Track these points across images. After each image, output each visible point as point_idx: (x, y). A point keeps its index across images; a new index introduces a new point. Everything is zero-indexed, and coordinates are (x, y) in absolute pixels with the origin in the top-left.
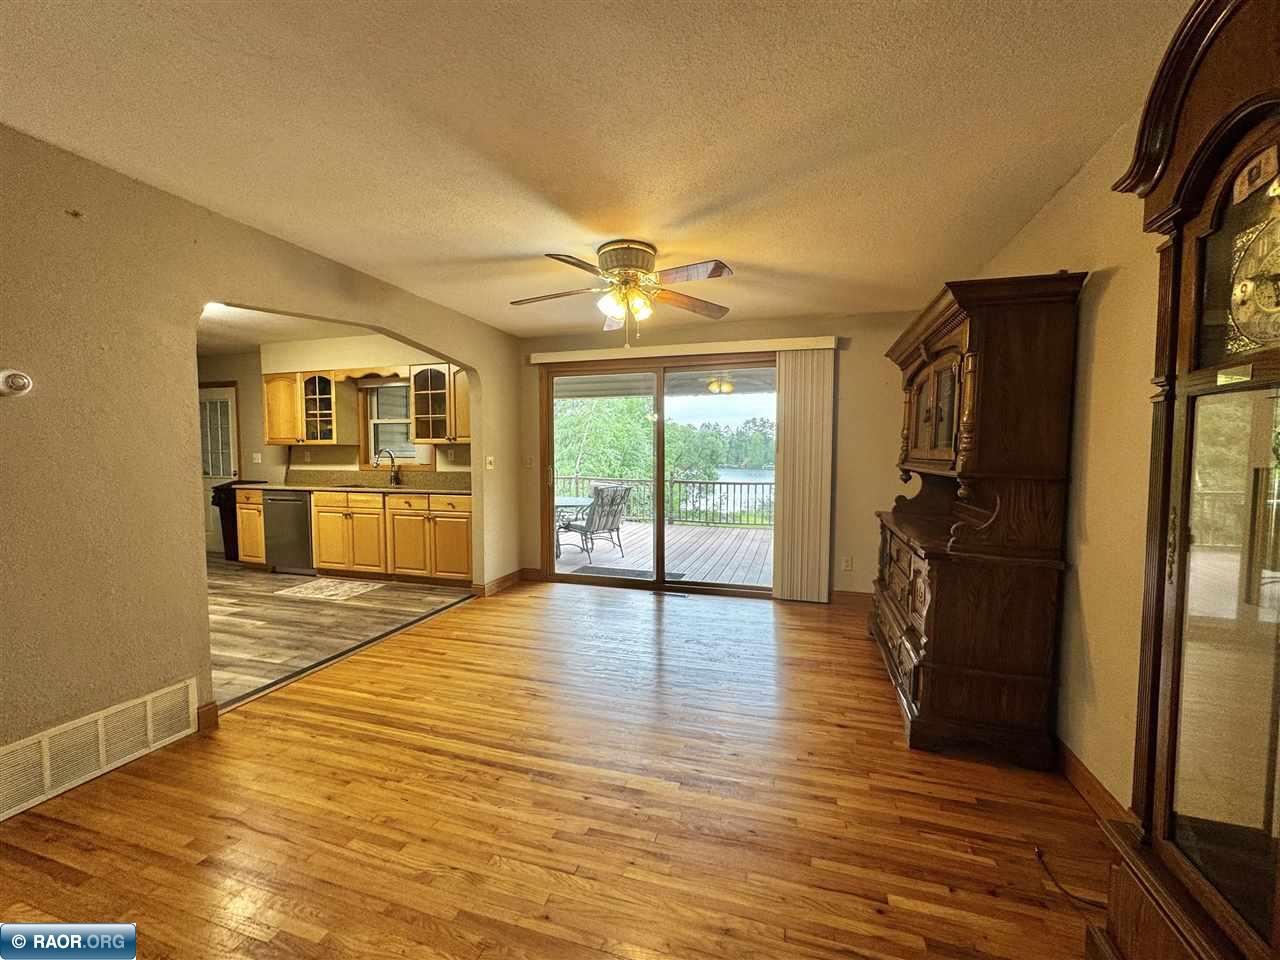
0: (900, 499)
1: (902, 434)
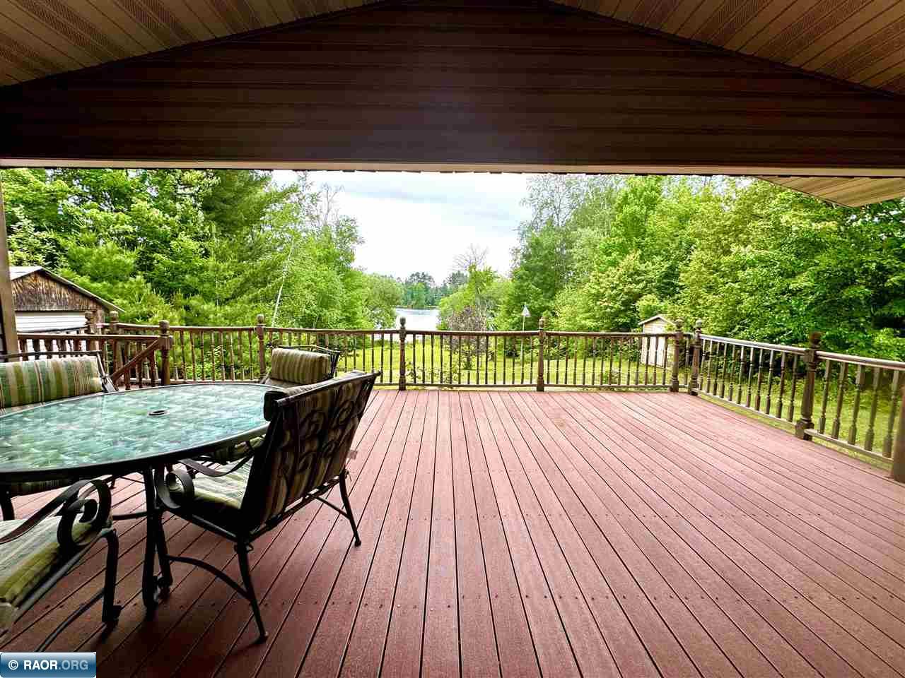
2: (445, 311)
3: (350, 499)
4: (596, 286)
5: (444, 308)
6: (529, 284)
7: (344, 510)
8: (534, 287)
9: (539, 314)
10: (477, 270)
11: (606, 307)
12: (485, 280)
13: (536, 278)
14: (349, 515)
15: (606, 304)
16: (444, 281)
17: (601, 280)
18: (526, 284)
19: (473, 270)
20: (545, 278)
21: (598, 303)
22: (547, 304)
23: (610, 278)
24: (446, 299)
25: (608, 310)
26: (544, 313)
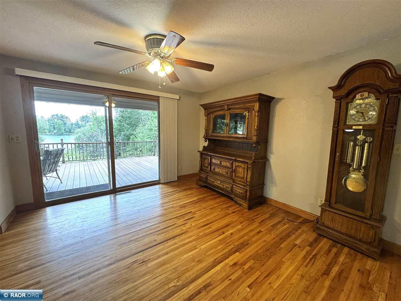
0: (204, 147)
1: (205, 129)
2: (79, 136)
3: (59, 174)
4: (150, 126)
5: (78, 135)
6: (124, 124)
7: (58, 177)
8: (126, 125)
9: (129, 137)
10: (97, 116)
11: (154, 134)
12: (102, 121)
13: (127, 121)
14: (59, 178)
15: (154, 133)
16: (77, 120)
17: (152, 123)
18: (122, 124)
19: (95, 116)
20: (131, 121)
21: (151, 132)
22: (133, 133)
23: (154, 123)
24: (79, 130)
25: (154, 135)
26: (132, 136)
